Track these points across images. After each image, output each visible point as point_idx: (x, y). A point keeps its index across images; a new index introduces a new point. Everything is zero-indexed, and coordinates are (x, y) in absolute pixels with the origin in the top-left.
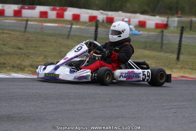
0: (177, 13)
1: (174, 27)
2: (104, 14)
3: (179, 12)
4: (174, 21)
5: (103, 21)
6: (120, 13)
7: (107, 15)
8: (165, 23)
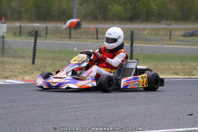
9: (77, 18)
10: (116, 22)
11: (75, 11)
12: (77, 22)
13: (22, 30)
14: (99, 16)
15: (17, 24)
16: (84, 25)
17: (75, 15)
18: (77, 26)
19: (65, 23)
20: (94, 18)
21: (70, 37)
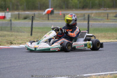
9: (51, 8)
10: (74, 9)
11: (50, 4)
12: (52, 11)
13: (20, 16)
14: (64, 6)
15: (16, 13)
16: (56, 12)
17: (50, 6)
18: (52, 12)
19: (45, 11)
20: (61, 8)
21: (48, 19)
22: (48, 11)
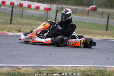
0: (56, 3)
1: (54, 10)
2: (18, 2)
3: (57, 2)
4: (54, 7)
5: (17, 5)
6: (26, 1)
7: (20, 2)
8: (49, 7)
9: (95, 5)
20: (106, 6)
21: (88, 15)
22: (92, 8)
